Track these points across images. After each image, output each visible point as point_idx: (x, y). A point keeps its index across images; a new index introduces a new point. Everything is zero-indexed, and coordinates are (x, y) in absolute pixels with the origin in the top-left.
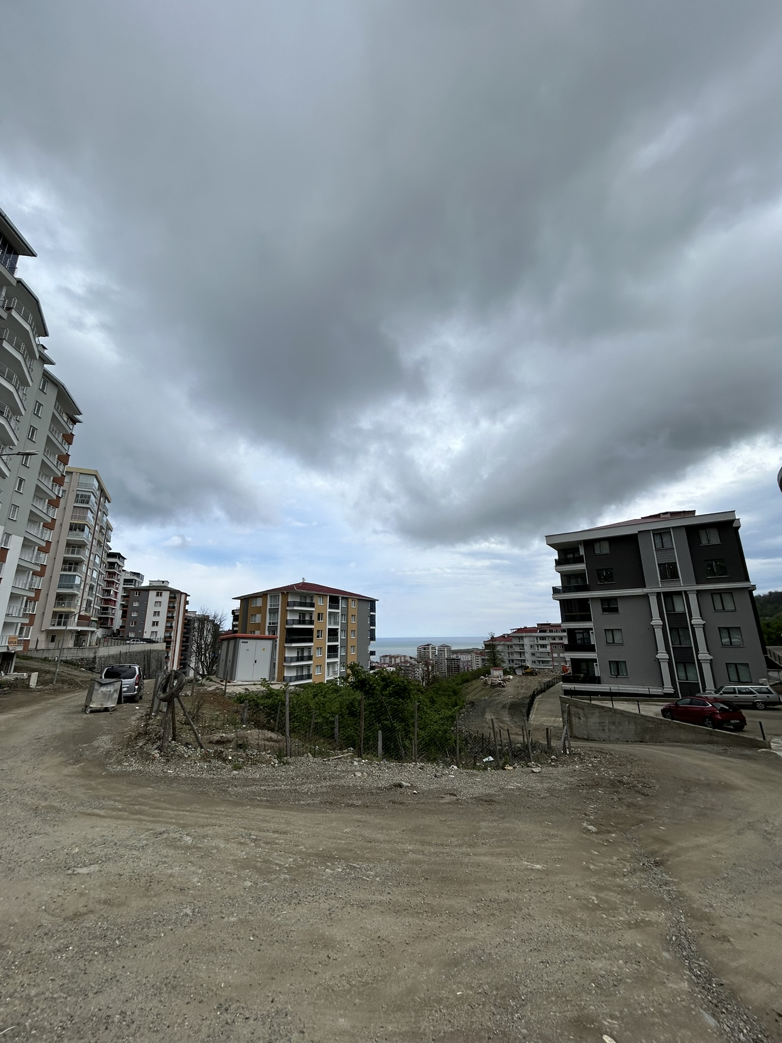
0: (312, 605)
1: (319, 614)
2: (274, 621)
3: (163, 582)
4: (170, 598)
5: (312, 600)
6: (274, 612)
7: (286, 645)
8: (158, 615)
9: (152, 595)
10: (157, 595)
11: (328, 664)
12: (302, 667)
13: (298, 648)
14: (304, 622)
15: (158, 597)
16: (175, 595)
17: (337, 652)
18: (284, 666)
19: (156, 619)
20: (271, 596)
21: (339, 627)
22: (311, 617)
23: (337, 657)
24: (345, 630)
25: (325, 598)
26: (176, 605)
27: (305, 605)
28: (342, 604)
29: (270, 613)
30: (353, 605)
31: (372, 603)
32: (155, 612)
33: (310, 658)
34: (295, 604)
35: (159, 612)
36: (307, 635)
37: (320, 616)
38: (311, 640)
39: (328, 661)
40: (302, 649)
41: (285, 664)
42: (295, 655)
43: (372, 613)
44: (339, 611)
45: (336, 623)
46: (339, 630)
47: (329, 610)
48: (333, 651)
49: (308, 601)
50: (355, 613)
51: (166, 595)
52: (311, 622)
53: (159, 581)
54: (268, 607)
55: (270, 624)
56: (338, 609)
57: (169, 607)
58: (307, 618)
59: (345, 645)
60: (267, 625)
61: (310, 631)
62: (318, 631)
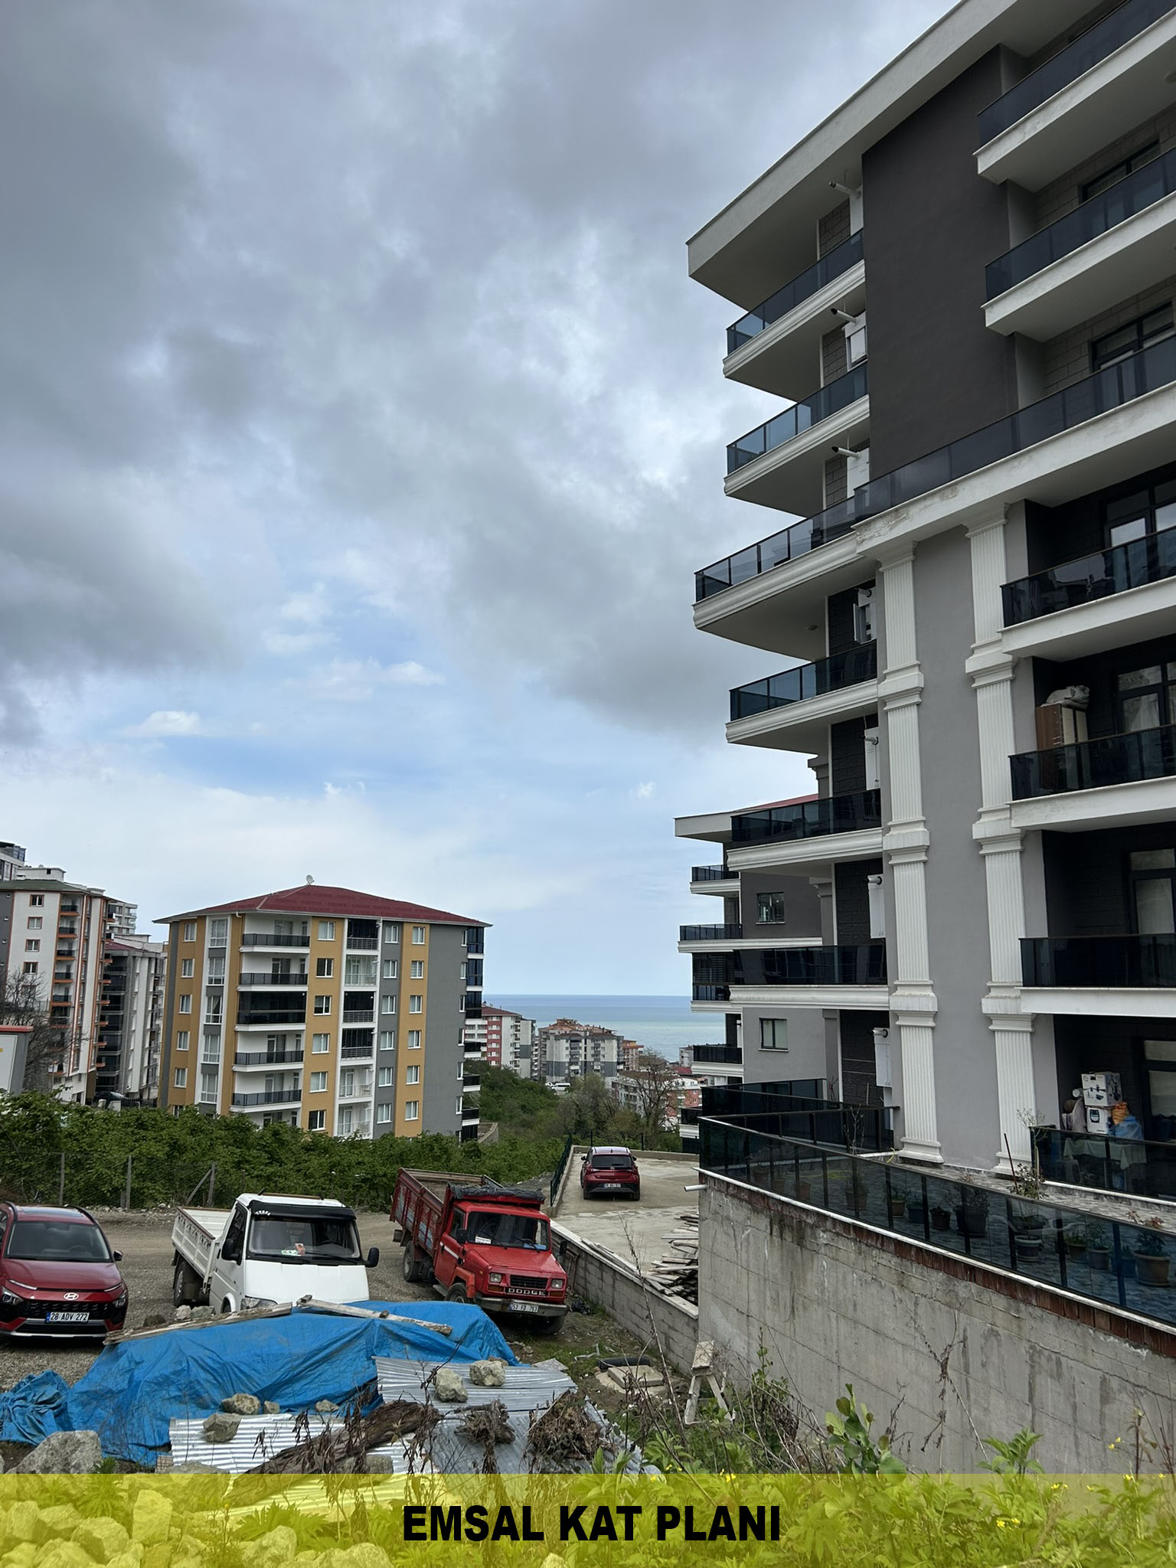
0: (305, 942)
1: (321, 963)
2: (218, 976)
3: (49, 871)
4: (62, 908)
5: (305, 929)
6: (217, 955)
7: (240, 1028)
8: (37, 948)
9: (22, 900)
10: (33, 903)
11: (344, 1070)
12: (282, 1074)
13: (271, 1035)
14: (285, 979)
15: (33, 908)
16: (73, 902)
17: (370, 1044)
18: (234, 1072)
19: (32, 957)
20: (214, 922)
21: (375, 988)
22: (303, 967)
23: (370, 1054)
24: (392, 992)
25: (337, 924)
26: (77, 926)
27: (289, 942)
28: (386, 937)
29: (211, 958)
30: (417, 939)
31: (474, 933)
32: (29, 942)
33: (298, 1057)
34: (256, 940)
35: (37, 942)
36: (290, 1007)
37: (323, 966)
38: (300, 1019)
39: (343, 1062)
40: (283, 1036)
41: (236, 1068)
42: (263, 1049)
43: (471, 956)
44: (378, 953)
45: (371, 980)
46: (376, 998)
47: (347, 952)
48: (357, 1041)
49: (297, 932)
50: (424, 955)
51: (52, 902)
52: (302, 979)
53: (41, 868)
54: (208, 945)
55: (210, 981)
56: (375, 947)
57: (60, 930)
58: (294, 970)
59: (391, 1027)
60: (205, 983)
61: (299, 999)
62: (319, 998)
